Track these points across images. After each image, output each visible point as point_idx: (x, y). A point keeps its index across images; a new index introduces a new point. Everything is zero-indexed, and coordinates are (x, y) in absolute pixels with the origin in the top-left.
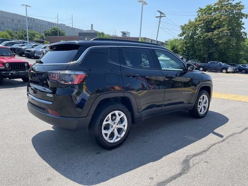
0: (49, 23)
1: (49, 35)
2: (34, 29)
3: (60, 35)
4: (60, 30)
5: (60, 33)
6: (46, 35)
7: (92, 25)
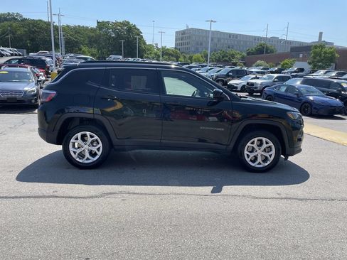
0: (255, 38)
1: (253, 54)
2: (235, 47)
3: (267, 53)
4: (269, 45)
5: (267, 50)
6: (248, 54)
7: (321, 34)
